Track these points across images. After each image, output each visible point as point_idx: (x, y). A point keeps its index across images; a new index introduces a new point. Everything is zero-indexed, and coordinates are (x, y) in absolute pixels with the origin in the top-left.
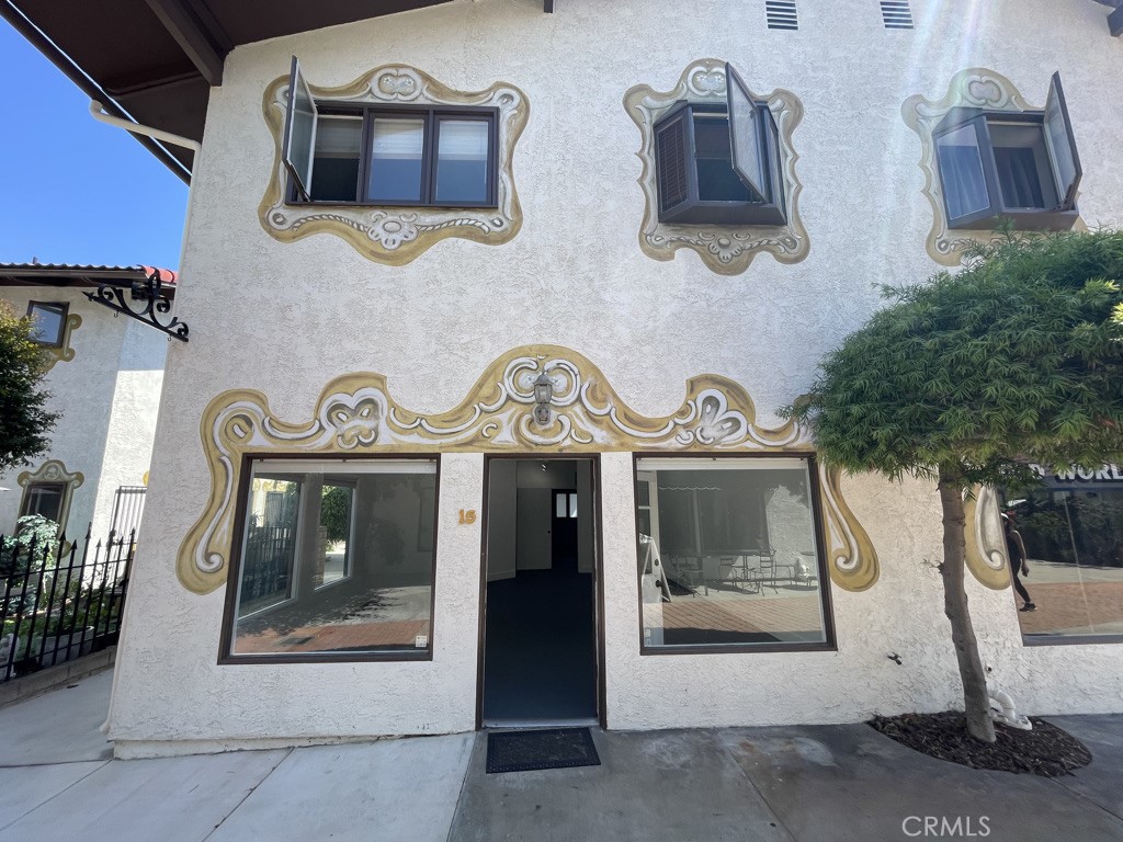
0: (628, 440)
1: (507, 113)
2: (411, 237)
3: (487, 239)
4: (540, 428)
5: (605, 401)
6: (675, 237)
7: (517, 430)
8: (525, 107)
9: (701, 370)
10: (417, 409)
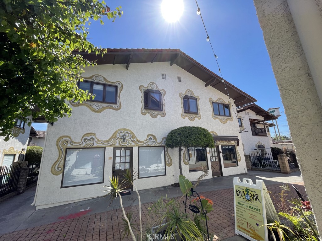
0: (138, 145)
1: (119, 87)
2: (101, 108)
3: (115, 109)
4: (123, 143)
5: (134, 138)
6: (146, 111)
7: (119, 143)
8: (122, 86)
9: (149, 133)
10: (101, 140)
